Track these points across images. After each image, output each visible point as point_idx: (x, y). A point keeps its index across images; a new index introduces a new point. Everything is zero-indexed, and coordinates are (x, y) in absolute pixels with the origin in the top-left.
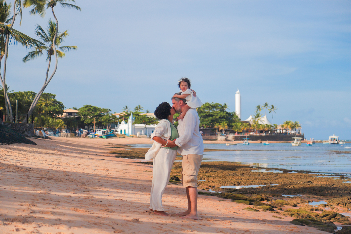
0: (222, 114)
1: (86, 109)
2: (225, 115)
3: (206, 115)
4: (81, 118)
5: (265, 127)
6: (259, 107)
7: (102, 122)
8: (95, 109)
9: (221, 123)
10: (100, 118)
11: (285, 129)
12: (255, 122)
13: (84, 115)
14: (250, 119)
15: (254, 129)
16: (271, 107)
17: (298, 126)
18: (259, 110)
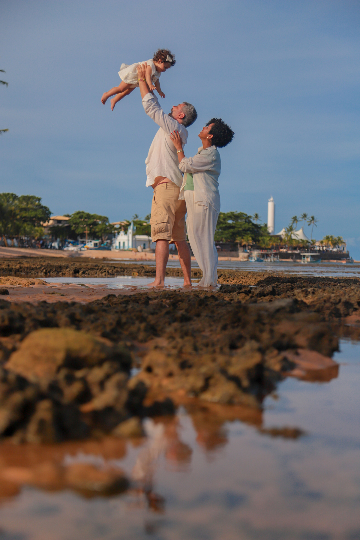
0: (247, 226)
1: (78, 216)
2: (250, 227)
3: (226, 226)
4: (72, 226)
5: (299, 242)
6: (295, 219)
7: (97, 232)
8: (89, 216)
9: (244, 237)
10: (95, 227)
11: (325, 246)
12: (287, 235)
13: (75, 224)
14: (282, 233)
15: (285, 245)
16: (311, 219)
17: (342, 242)
18: (295, 222)
